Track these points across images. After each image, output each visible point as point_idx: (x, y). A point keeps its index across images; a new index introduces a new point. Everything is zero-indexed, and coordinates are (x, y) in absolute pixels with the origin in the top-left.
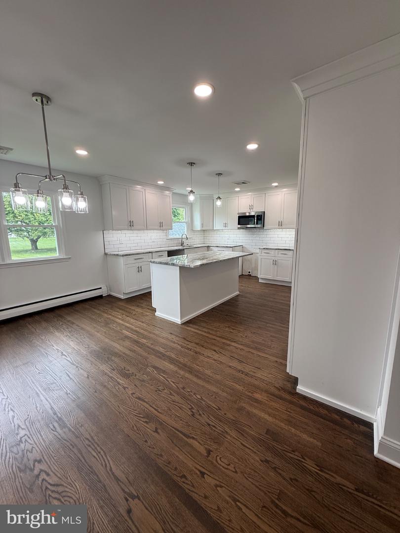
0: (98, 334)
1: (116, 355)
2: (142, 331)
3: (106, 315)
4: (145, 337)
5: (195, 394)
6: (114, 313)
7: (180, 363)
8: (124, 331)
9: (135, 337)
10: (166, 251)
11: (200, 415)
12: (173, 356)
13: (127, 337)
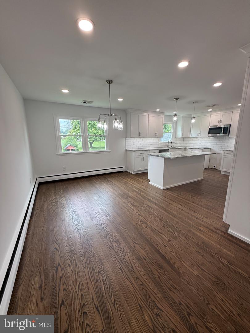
0: (122, 188)
1: (130, 197)
2: (142, 189)
3: (125, 180)
4: (143, 192)
5: (166, 219)
6: (129, 180)
7: (160, 206)
8: (133, 188)
9: (139, 192)
10: (158, 150)
11: (167, 227)
12: (157, 202)
13: (135, 191)
